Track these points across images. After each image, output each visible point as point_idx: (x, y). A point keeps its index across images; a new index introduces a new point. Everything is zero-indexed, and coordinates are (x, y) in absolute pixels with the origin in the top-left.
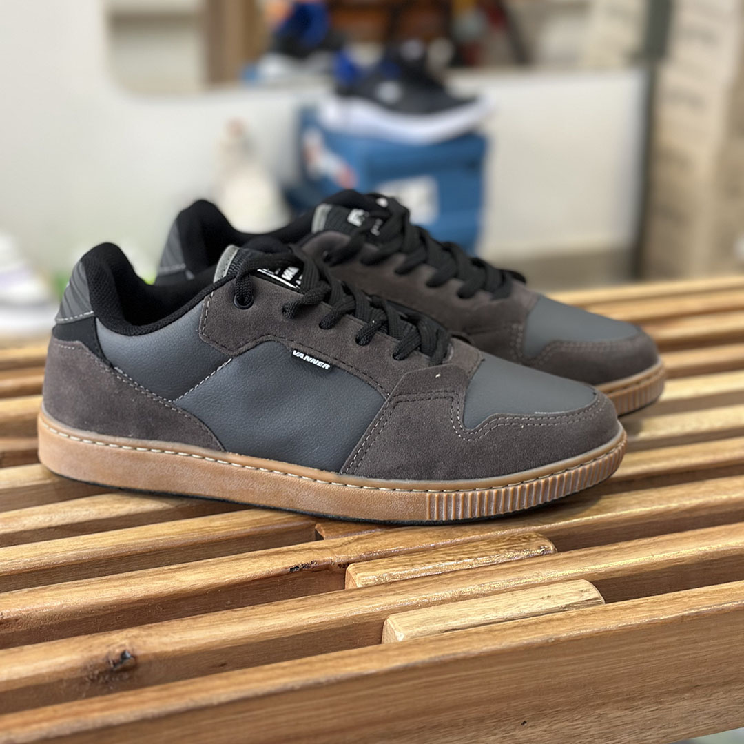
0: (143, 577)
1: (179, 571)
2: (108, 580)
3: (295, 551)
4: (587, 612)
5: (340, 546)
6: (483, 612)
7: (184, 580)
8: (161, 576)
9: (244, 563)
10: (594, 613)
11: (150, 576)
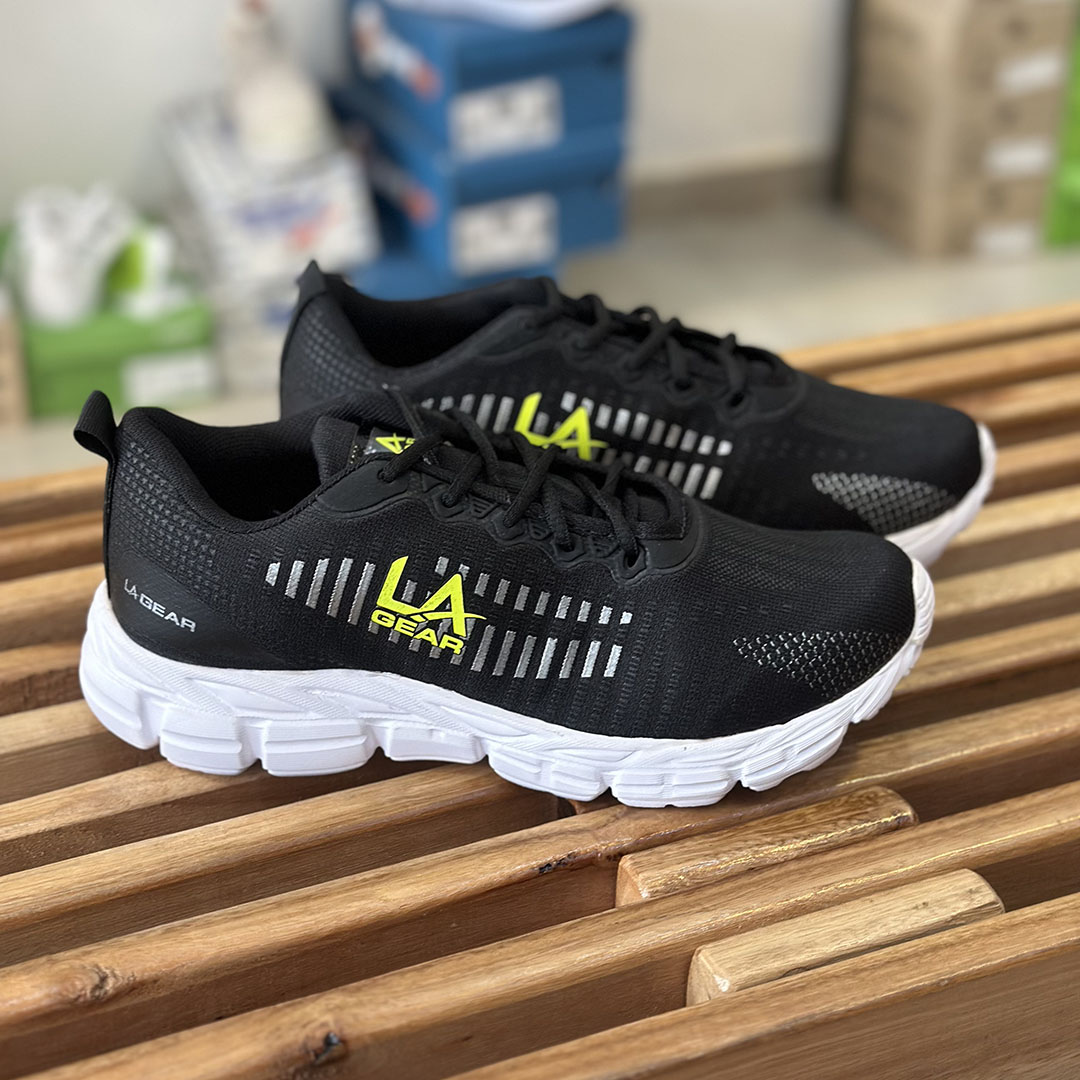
1: (379, 883)
2: (279, 905)
4: (985, 931)
5: (605, 826)
6: (836, 937)
7: (389, 897)
8: (353, 893)
9: (471, 862)
10: (996, 931)
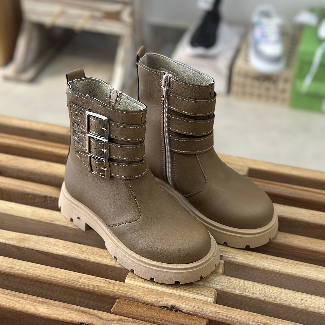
0: (27, 300)
1: (41, 303)
2: (15, 296)
3: (90, 314)
5: (109, 320)
7: (39, 309)
8: (33, 303)
9: (67, 311)
11: (30, 301)
